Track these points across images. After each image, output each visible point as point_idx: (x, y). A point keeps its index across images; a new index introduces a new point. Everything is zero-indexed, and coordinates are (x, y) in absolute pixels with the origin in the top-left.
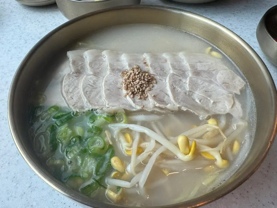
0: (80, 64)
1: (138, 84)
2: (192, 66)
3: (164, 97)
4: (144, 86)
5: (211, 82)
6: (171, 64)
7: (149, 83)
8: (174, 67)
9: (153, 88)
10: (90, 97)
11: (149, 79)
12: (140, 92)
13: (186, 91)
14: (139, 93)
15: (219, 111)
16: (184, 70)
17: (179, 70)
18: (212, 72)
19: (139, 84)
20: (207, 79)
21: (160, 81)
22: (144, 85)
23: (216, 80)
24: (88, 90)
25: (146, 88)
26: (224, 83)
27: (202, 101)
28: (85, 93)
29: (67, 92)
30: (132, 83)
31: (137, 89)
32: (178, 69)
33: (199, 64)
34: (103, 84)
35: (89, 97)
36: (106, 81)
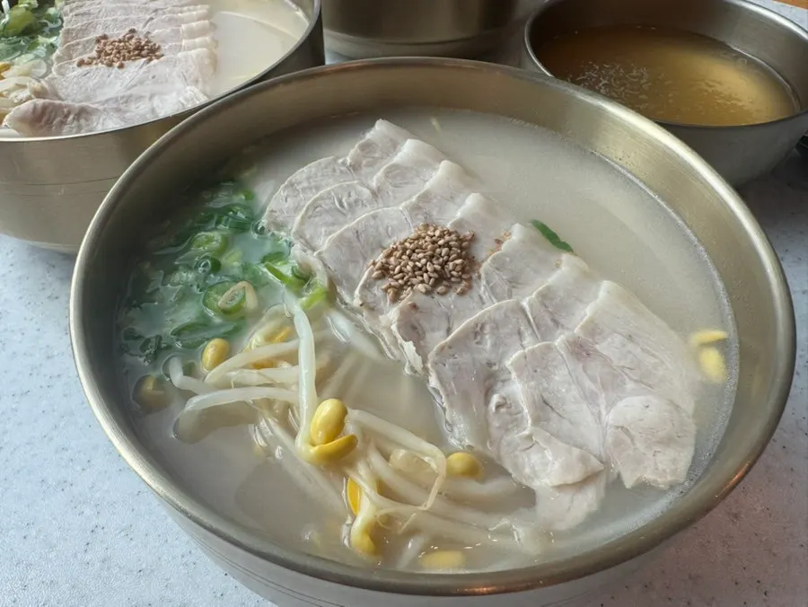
0: (377, 155)
1: (414, 262)
2: (593, 329)
3: (433, 330)
4: (422, 276)
5: (591, 398)
6: (548, 288)
7: (445, 283)
8: (545, 297)
9: (436, 297)
10: (312, 219)
11: (452, 276)
12: (400, 281)
13: (500, 362)
14: (397, 280)
15: (516, 466)
16: (562, 321)
17: (551, 313)
18: (627, 380)
19: (417, 263)
20: (588, 384)
21: (476, 299)
22: (425, 275)
23: (611, 405)
24: (323, 206)
25: (422, 282)
26: (622, 427)
27: (503, 410)
28: (315, 205)
29: (292, 185)
30: (408, 252)
31: (401, 271)
32: (550, 310)
33: (618, 339)
34: (364, 216)
35: (310, 217)
36: (374, 217)
